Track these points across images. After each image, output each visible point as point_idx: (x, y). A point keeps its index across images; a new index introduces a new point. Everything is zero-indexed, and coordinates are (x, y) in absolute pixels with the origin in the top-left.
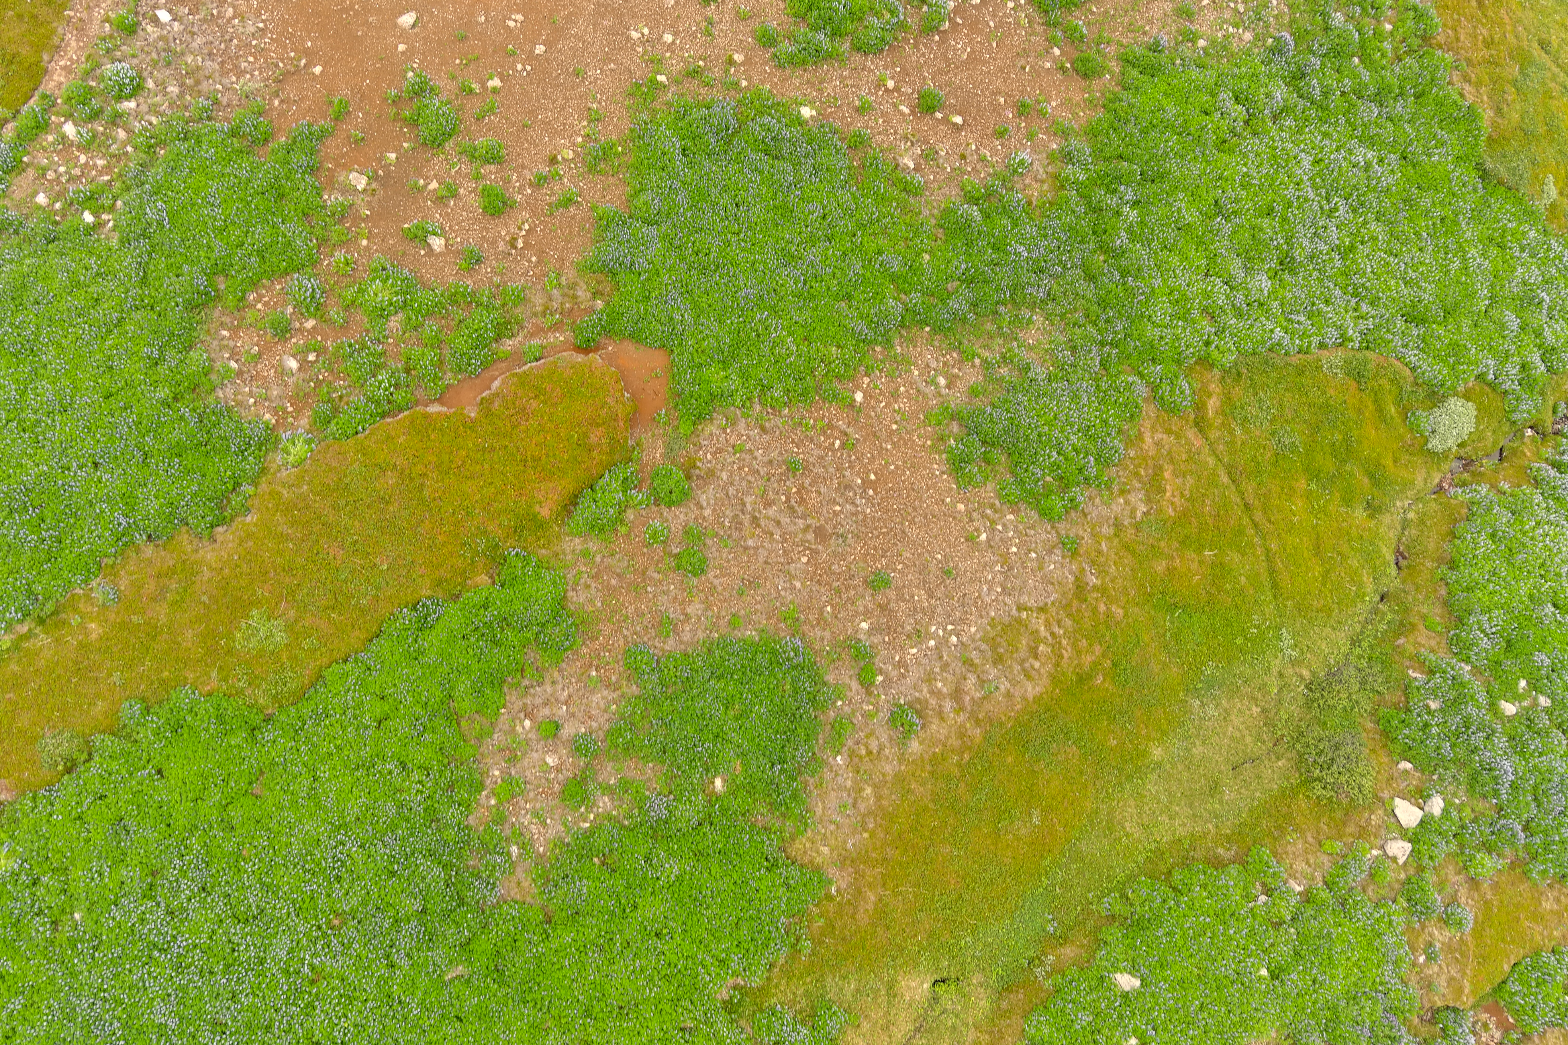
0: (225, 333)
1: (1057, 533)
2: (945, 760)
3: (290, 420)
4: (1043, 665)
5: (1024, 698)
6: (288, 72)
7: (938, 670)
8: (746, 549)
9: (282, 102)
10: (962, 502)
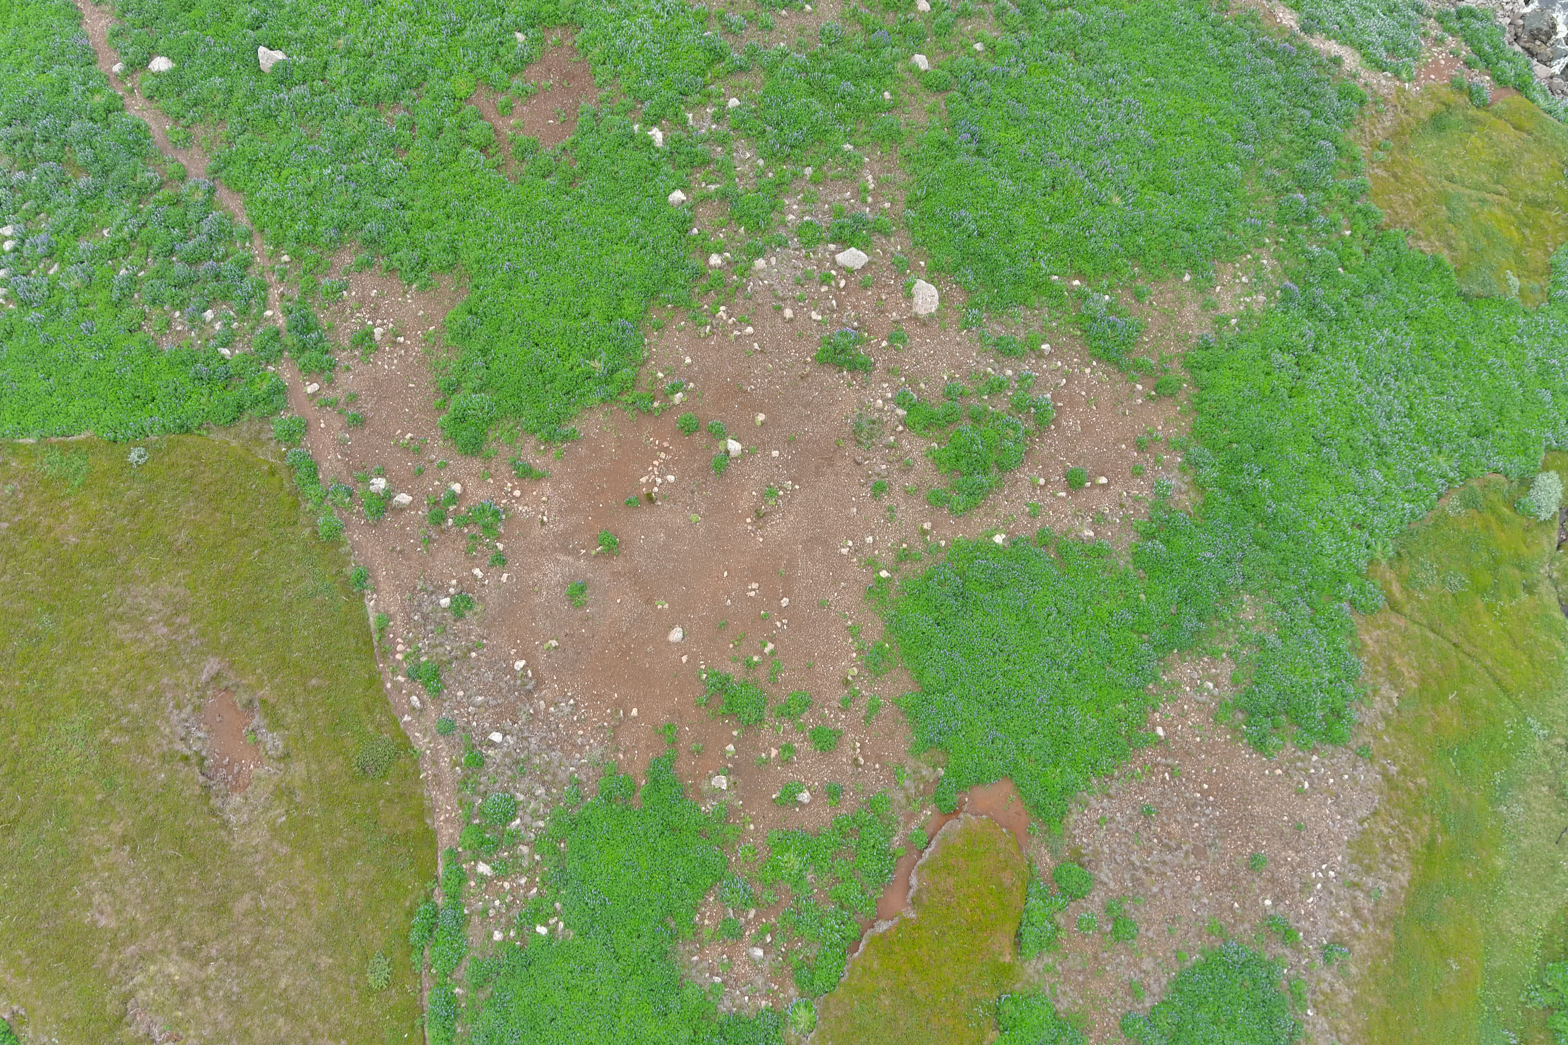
0: (695, 958)
1: (1352, 750)
2: (1378, 967)
3: (781, 995)
4: (1399, 855)
5: (1402, 888)
6: (614, 727)
7: (1334, 903)
8: (1154, 896)
9: (624, 754)
10: (1278, 768)
